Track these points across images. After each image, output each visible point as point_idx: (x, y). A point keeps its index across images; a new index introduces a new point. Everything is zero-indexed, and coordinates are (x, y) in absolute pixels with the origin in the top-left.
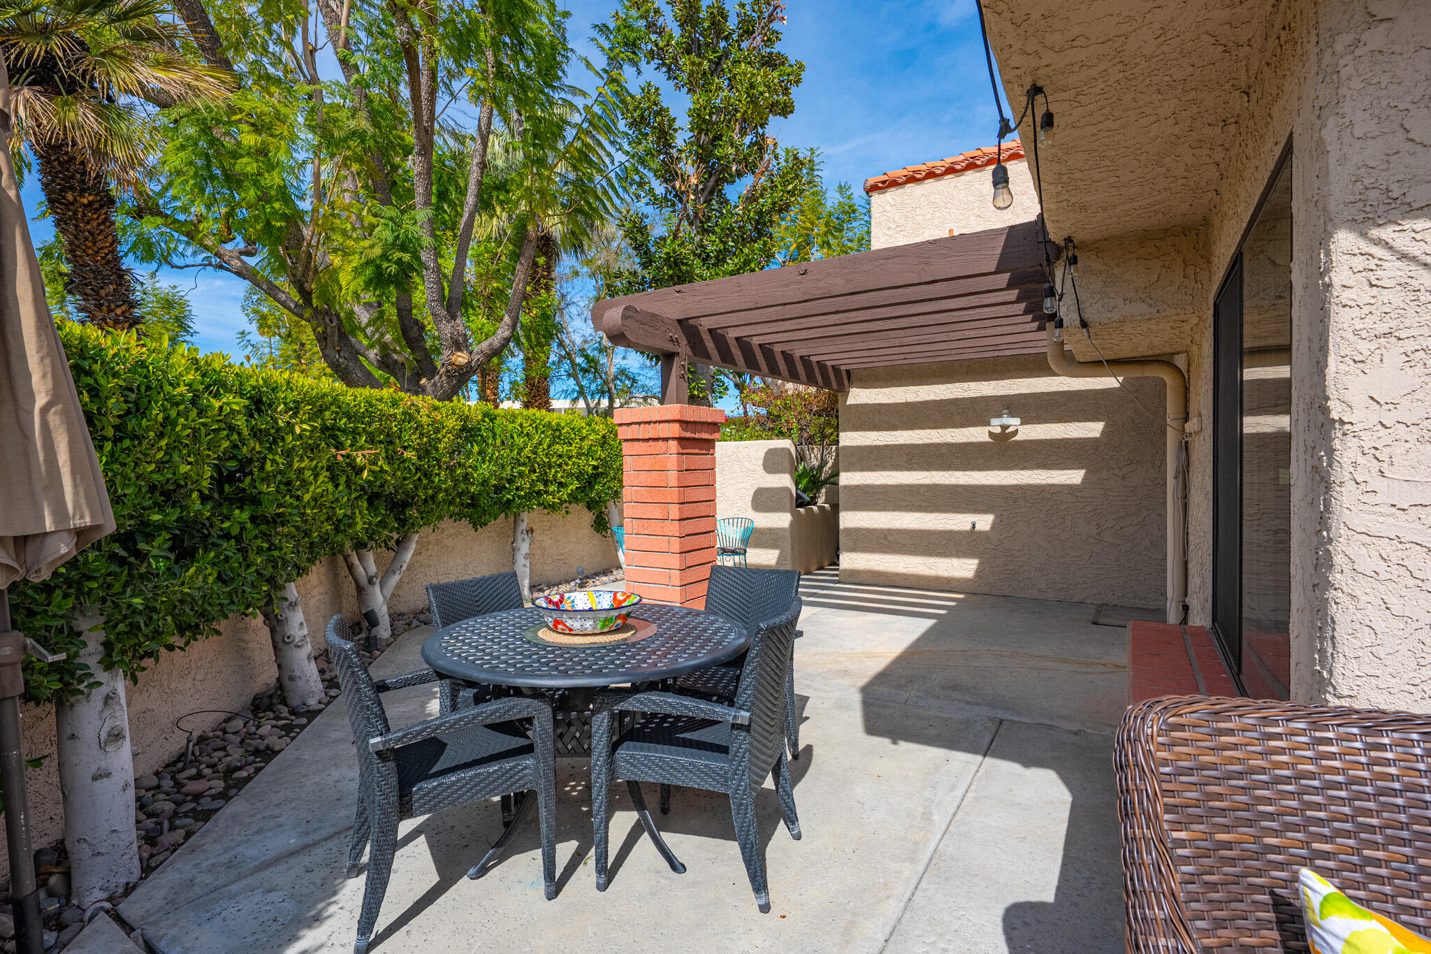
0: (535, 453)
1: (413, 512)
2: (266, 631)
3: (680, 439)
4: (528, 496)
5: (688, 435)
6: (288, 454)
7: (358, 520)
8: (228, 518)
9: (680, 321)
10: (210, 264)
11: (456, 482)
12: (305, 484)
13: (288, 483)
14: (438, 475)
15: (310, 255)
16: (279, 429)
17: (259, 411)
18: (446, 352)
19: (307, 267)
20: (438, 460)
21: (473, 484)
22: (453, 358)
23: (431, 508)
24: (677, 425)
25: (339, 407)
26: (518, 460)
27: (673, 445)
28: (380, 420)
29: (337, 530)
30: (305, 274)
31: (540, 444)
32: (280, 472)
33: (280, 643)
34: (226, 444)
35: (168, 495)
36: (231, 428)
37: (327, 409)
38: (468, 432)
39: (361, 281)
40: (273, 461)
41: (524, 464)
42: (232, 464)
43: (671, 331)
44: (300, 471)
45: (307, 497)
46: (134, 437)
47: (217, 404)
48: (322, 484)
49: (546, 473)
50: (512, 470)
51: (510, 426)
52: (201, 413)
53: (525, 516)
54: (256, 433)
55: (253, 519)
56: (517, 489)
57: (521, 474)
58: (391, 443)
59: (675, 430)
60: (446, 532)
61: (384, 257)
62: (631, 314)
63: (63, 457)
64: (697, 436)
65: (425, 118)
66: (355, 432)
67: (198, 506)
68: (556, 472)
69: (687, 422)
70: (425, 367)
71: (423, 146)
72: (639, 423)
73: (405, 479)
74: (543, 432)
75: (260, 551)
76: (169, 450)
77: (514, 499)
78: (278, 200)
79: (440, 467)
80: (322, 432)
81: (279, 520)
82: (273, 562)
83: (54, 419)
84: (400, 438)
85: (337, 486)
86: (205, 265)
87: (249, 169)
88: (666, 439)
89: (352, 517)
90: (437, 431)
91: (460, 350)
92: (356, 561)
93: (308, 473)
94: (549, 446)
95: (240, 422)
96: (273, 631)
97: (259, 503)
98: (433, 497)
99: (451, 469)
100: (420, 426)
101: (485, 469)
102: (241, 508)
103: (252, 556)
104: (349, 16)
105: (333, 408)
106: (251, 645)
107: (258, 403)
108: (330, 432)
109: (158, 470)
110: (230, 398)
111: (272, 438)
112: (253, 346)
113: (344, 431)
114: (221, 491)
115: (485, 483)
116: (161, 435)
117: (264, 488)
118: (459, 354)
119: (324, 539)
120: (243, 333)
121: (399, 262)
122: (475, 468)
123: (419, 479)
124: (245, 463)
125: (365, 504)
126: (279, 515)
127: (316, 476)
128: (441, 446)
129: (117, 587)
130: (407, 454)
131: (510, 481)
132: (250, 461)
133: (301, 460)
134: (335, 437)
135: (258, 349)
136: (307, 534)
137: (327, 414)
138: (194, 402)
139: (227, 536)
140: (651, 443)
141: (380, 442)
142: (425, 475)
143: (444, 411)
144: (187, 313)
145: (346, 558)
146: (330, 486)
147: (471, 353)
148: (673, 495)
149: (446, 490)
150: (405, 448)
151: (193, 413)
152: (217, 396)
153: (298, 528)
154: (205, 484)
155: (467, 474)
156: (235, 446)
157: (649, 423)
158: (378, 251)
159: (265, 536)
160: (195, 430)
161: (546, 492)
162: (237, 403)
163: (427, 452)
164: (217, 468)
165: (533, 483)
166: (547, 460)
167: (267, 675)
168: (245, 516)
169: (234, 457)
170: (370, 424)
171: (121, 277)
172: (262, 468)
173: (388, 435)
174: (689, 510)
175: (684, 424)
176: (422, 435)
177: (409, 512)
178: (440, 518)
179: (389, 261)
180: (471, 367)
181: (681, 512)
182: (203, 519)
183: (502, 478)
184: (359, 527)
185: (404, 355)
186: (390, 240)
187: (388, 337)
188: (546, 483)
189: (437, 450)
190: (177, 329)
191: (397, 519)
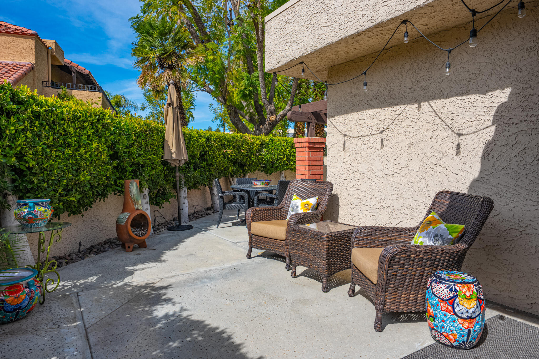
0: (285, 152)
1: (246, 168)
2: (209, 191)
3: (308, 147)
4: (283, 165)
5: (312, 146)
6: (214, 151)
7: (230, 168)
8: (202, 164)
9: (312, 113)
10: (200, 90)
11: (259, 160)
12: (217, 158)
13: (214, 157)
14: (253, 157)
15: (227, 87)
16: (212, 145)
17: (208, 141)
18: (268, 116)
19: (226, 92)
20: (253, 153)
21: (264, 161)
22: (270, 118)
23: (252, 167)
24: (307, 143)
25: (226, 139)
26: (279, 154)
27: (307, 148)
28: (237, 142)
29: (225, 170)
30: (225, 94)
31: (287, 148)
32: (212, 155)
33: (212, 195)
34: (202, 148)
35: (193, 157)
36: (203, 145)
37: (223, 140)
38: (263, 144)
39: (239, 96)
40: (211, 152)
41: (282, 155)
42: (203, 152)
43: (308, 116)
44: (216, 155)
45: (217, 161)
46: (189, 147)
47: (201, 141)
48: (221, 158)
49: (289, 158)
50: (278, 156)
51: (278, 143)
52: (198, 142)
53: (283, 172)
54: (207, 146)
55: (207, 164)
56: (279, 163)
57: (281, 158)
58: (240, 148)
59: (306, 145)
60: (259, 176)
61: (245, 89)
62: (294, 113)
63: (184, 150)
64: (315, 146)
65: (260, 38)
66: (230, 145)
67: (197, 160)
68: (293, 158)
69: (311, 142)
70: (262, 121)
71: (260, 47)
72: (299, 143)
73: (243, 158)
74: (288, 145)
75: (208, 171)
76: (194, 149)
77: (278, 166)
78: (217, 74)
79: (254, 155)
80: (222, 145)
81: (211, 165)
82: (210, 174)
83: (183, 145)
84: (242, 147)
85: (225, 159)
86: (199, 90)
87: (210, 66)
88: (305, 147)
89: (229, 167)
90: (253, 145)
91: (273, 115)
92: (232, 181)
93: (218, 155)
94: (291, 149)
95: (205, 144)
96: (211, 192)
97: (208, 161)
98: (252, 164)
99: (257, 156)
100: (248, 143)
101: (268, 157)
102: (205, 162)
103: (206, 172)
104: (239, 5)
105: (225, 140)
106: (207, 196)
107: (208, 140)
108: (224, 146)
109: (192, 153)
110: (203, 139)
111: (210, 147)
112: (214, 109)
113: (227, 145)
114: (201, 158)
115: (268, 160)
116: (192, 147)
117: (209, 158)
118: (272, 116)
119: (222, 171)
120: (211, 104)
121: (249, 90)
122: (265, 156)
123: (247, 158)
124: (205, 152)
125: (232, 164)
126: (212, 164)
127: (220, 156)
128: (254, 149)
129: (186, 172)
130: (243, 151)
131: (277, 160)
132: (206, 152)
133: (217, 152)
134: (225, 147)
135: (216, 110)
136: (218, 170)
137: (223, 141)
138: (197, 140)
139: (202, 167)
140: (302, 148)
141: (237, 148)
142: (249, 158)
143: (255, 139)
144: (193, 98)
145: (229, 179)
146: (223, 159)
147: (277, 116)
148: (306, 163)
149: (256, 162)
150: (243, 150)
151: (197, 143)
152: (201, 139)
153: (215, 168)
154: (199, 156)
155: (262, 158)
156: (204, 149)
157: (301, 142)
158: (243, 87)
159: (209, 169)
160: (197, 146)
161: (290, 165)
162: (203, 140)
163: (250, 151)
164: (200, 153)
165: (284, 161)
166: (289, 154)
167: (209, 205)
168: (205, 163)
169: (203, 151)
170: (234, 143)
171: (182, 107)
172: (208, 154)
173: (239, 146)
174: (311, 168)
175: (309, 143)
176: (248, 146)
177: (245, 168)
178: (255, 170)
179: (247, 90)
180: (277, 121)
181: (308, 168)
182: (198, 163)
183: (274, 159)
184: (230, 170)
185: (256, 117)
186: (247, 84)
187: (251, 111)
188: (289, 162)
189: (253, 150)
190: (190, 105)
191: (242, 170)
